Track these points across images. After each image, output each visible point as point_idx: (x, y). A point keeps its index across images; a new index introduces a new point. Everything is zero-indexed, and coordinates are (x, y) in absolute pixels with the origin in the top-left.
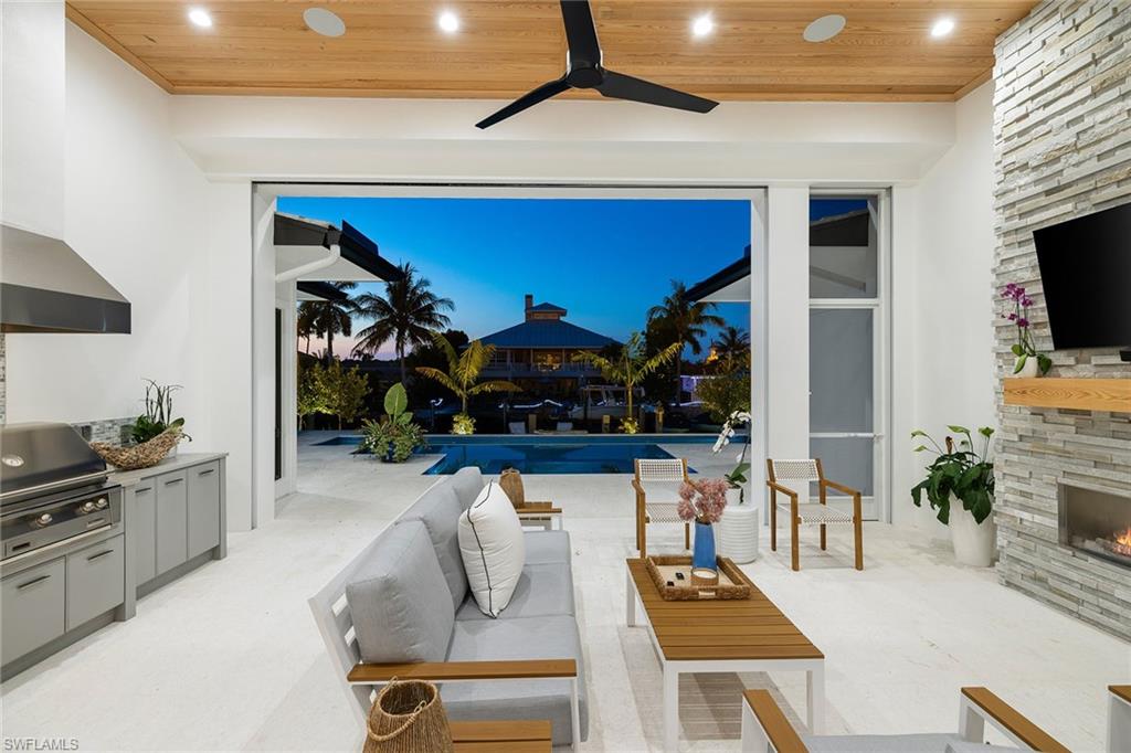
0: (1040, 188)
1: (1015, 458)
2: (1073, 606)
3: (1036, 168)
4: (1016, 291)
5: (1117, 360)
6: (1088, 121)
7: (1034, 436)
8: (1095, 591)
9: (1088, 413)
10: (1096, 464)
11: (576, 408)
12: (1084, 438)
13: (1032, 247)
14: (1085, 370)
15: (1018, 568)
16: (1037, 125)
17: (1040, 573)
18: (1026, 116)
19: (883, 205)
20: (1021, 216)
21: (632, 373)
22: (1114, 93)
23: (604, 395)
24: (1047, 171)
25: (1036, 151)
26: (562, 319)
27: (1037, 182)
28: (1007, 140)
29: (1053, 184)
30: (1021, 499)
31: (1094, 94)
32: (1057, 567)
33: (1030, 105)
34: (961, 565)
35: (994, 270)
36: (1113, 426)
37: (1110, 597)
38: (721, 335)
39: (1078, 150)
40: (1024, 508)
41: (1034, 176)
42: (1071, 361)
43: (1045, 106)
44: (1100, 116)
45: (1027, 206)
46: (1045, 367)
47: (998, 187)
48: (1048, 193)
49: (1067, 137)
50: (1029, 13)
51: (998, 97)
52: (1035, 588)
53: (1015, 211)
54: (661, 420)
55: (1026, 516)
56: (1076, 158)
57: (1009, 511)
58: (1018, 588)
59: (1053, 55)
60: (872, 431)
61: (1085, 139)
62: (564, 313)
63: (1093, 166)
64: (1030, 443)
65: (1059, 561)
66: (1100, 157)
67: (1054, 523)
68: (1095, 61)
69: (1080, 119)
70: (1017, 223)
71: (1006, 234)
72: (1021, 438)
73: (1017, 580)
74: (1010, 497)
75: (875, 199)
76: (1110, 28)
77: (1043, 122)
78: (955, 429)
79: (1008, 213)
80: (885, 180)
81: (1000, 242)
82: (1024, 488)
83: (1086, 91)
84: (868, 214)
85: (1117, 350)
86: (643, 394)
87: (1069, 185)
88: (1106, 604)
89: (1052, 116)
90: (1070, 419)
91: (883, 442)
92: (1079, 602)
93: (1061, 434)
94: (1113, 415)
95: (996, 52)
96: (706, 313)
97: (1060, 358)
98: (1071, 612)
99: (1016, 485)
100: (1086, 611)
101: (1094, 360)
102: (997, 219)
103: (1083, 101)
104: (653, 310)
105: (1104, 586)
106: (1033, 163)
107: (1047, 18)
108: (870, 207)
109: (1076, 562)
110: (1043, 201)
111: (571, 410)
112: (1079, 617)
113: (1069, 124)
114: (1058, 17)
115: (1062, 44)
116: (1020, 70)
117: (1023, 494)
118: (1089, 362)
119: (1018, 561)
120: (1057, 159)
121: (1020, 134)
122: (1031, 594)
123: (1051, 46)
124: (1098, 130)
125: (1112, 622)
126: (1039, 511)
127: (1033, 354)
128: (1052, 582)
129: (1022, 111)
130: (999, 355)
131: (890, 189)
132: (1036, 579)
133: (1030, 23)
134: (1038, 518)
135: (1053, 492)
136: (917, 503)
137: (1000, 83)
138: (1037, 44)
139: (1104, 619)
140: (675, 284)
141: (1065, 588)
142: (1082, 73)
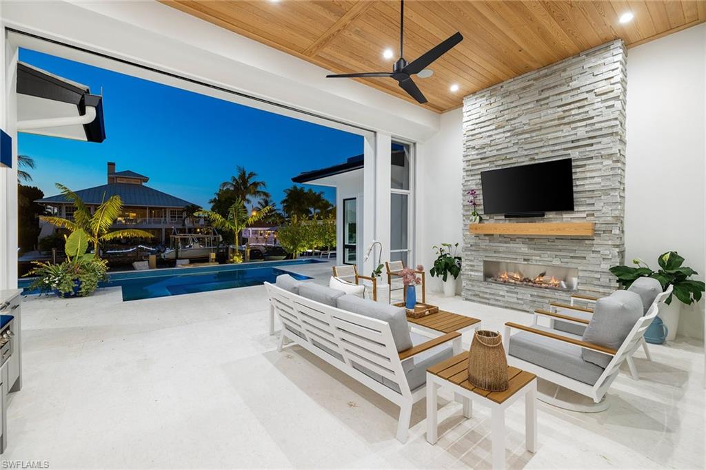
0: (479, 157)
1: (469, 253)
2: (487, 301)
3: (477, 149)
4: (473, 193)
5: (503, 217)
6: (494, 137)
7: (476, 245)
8: (493, 294)
9: (492, 235)
10: (495, 252)
11: (168, 251)
12: (491, 244)
13: (479, 177)
14: (492, 221)
15: (470, 293)
16: (478, 134)
17: (477, 293)
18: (474, 130)
19: (412, 150)
20: (472, 165)
21: (238, 224)
22: (501, 130)
23: (191, 241)
24: (481, 151)
25: (477, 143)
26: (144, 184)
27: (478, 154)
28: (468, 136)
29: (483, 156)
30: (471, 268)
31: (496, 129)
32: (483, 289)
33: (477, 126)
34: (448, 297)
35: (463, 184)
36: (500, 239)
37: (498, 295)
38: (259, 203)
39: (491, 146)
40: (472, 270)
41: (476, 152)
42: (488, 218)
43: (481, 128)
44: (498, 137)
45: (475, 162)
46: (481, 219)
47: (464, 153)
48: (481, 159)
49: (487, 141)
50: (475, 92)
51: (465, 119)
52: (475, 298)
53: (470, 163)
54: (248, 255)
55: (473, 273)
56: (490, 149)
57: (466, 273)
58: (469, 300)
59: (483, 111)
60: (407, 248)
61: (493, 143)
62: (146, 180)
63: (495, 153)
64: (474, 247)
65: (484, 288)
66: (497, 150)
67: (482, 274)
68: (496, 118)
69: (491, 136)
70: (470, 168)
71: (467, 171)
72: (471, 245)
73: (469, 297)
74: (467, 268)
75: (408, 147)
76: (501, 108)
77: (480, 133)
78: (444, 245)
79: (468, 163)
80: (413, 139)
81: (465, 174)
82: (472, 263)
83: (494, 127)
84: (404, 152)
85: (504, 214)
86: (221, 239)
87: (488, 158)
88: (497, 298)
89: (483, 132)
90: (487, 238)
91: (411, 253)
92: (488, 299)
93: (484, 243)
94: (500, 235)
95: (463, 102)
96: (259, 189)
97: (484, 217)
98: (486, 303)
99: (469, 263)
100: (491, 302)
101: (495, 218)
102: (463, 165)
103: (492, 130)
104: (225, 184)
105: (497, 292)
106: (476, 147)
107: (481, 97)
108: (405, 149)
109: (489, 286)
110: (480, 161)
111: (164, 252)
112: (489, 304)
113: (489, 136)
114: (485, 98)
115: (487, 108)
116: (473, 112)
117: (471, 266)
118: (493, 218)
119: (469, 290)
120: (484, 148)
121: (472, 135)
122: (473, 301)
123: (483, 107)
124: (497, 141)
125: (499, 303)
126: (477, 271)
127: (478, 215)
128: (481, 295)
129: (473, 127)
130: (464, 216)
131: (415, 144)
132: (475, 295)
133: (476, 97)
134: (476, 274)
135: (482, 264)
136: (433, 276)
137: (465, 114)
138: (478, 105)
139: (496, 303)
140: (239, 169)
141: (485, 296)
142: (492, 121)
